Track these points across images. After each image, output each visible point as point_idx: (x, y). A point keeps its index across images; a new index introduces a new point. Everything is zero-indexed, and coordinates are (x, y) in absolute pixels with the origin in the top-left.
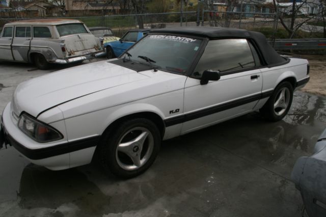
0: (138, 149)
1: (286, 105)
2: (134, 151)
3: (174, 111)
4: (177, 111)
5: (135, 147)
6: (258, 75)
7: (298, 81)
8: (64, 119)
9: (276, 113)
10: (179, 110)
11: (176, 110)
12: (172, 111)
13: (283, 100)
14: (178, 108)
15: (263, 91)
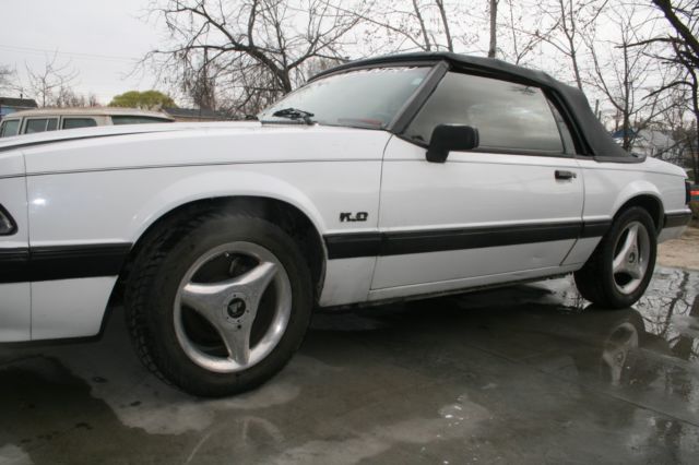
0: (242, 310)
1: (641, 271)
2: (231, 313)
3: (353, 216)
4: (362, 217)
5: (236, 301)
6: (572, 171)
7: (667, 211)
8: (26, 175)
9: (618, 287)
10: (366, 214)
11: (359, 214)
12: (348, 215)
13: (633, 255)
14: (364, 211)
15: (587, 218)
